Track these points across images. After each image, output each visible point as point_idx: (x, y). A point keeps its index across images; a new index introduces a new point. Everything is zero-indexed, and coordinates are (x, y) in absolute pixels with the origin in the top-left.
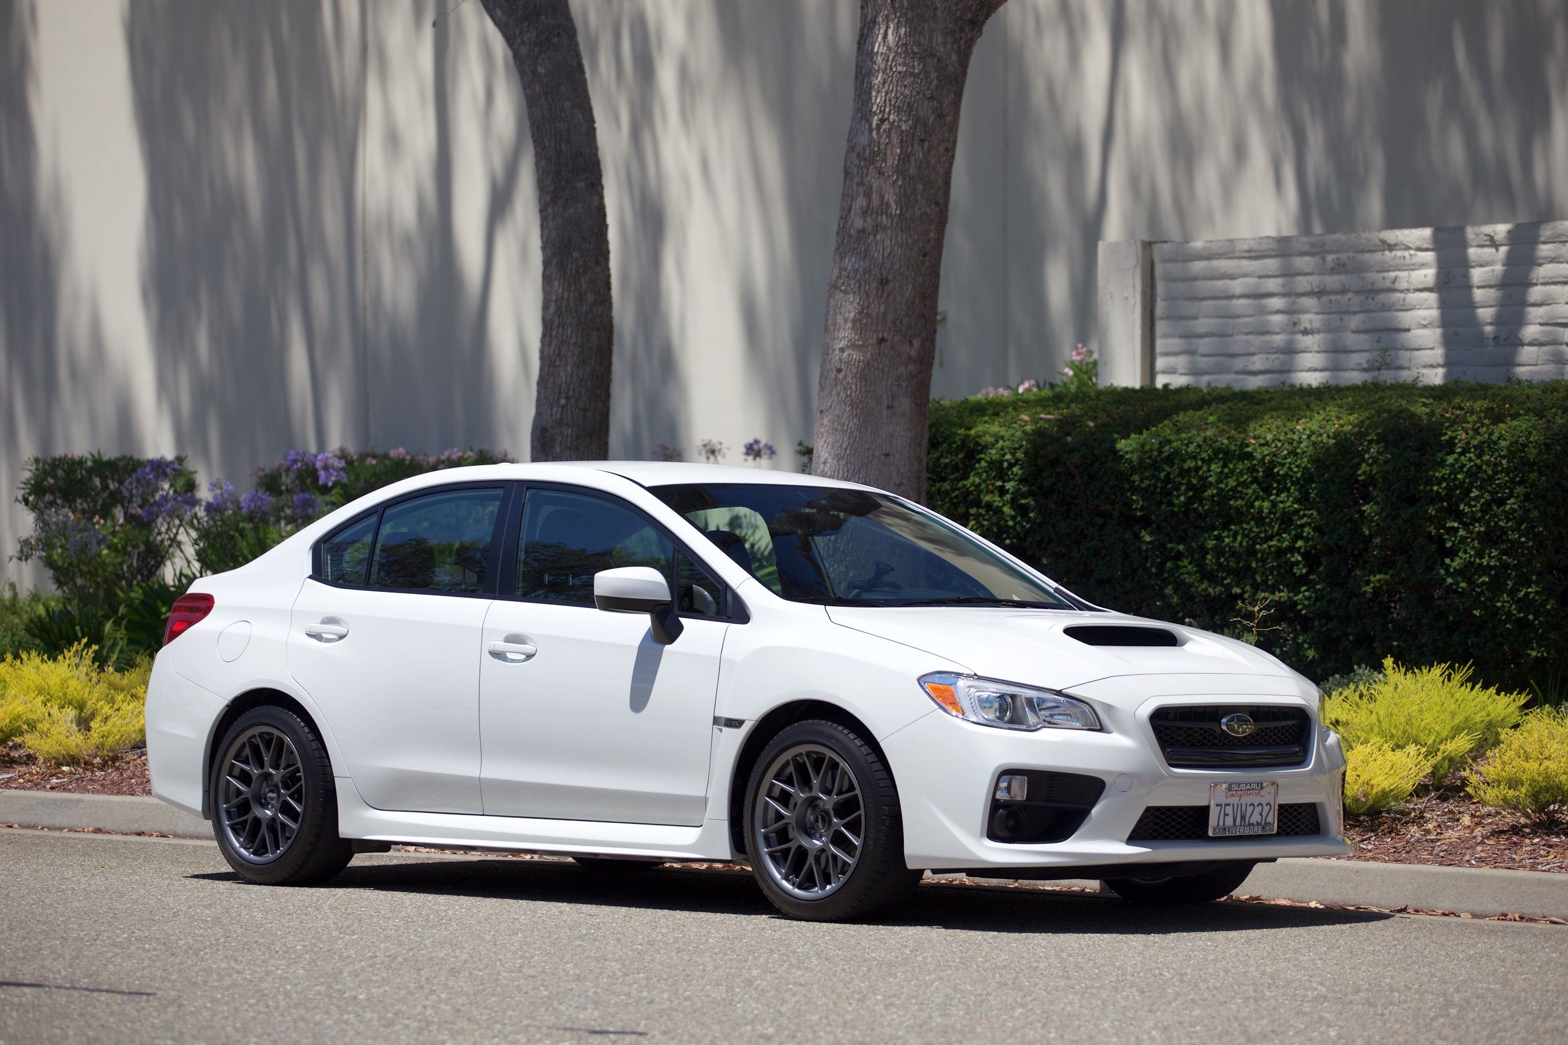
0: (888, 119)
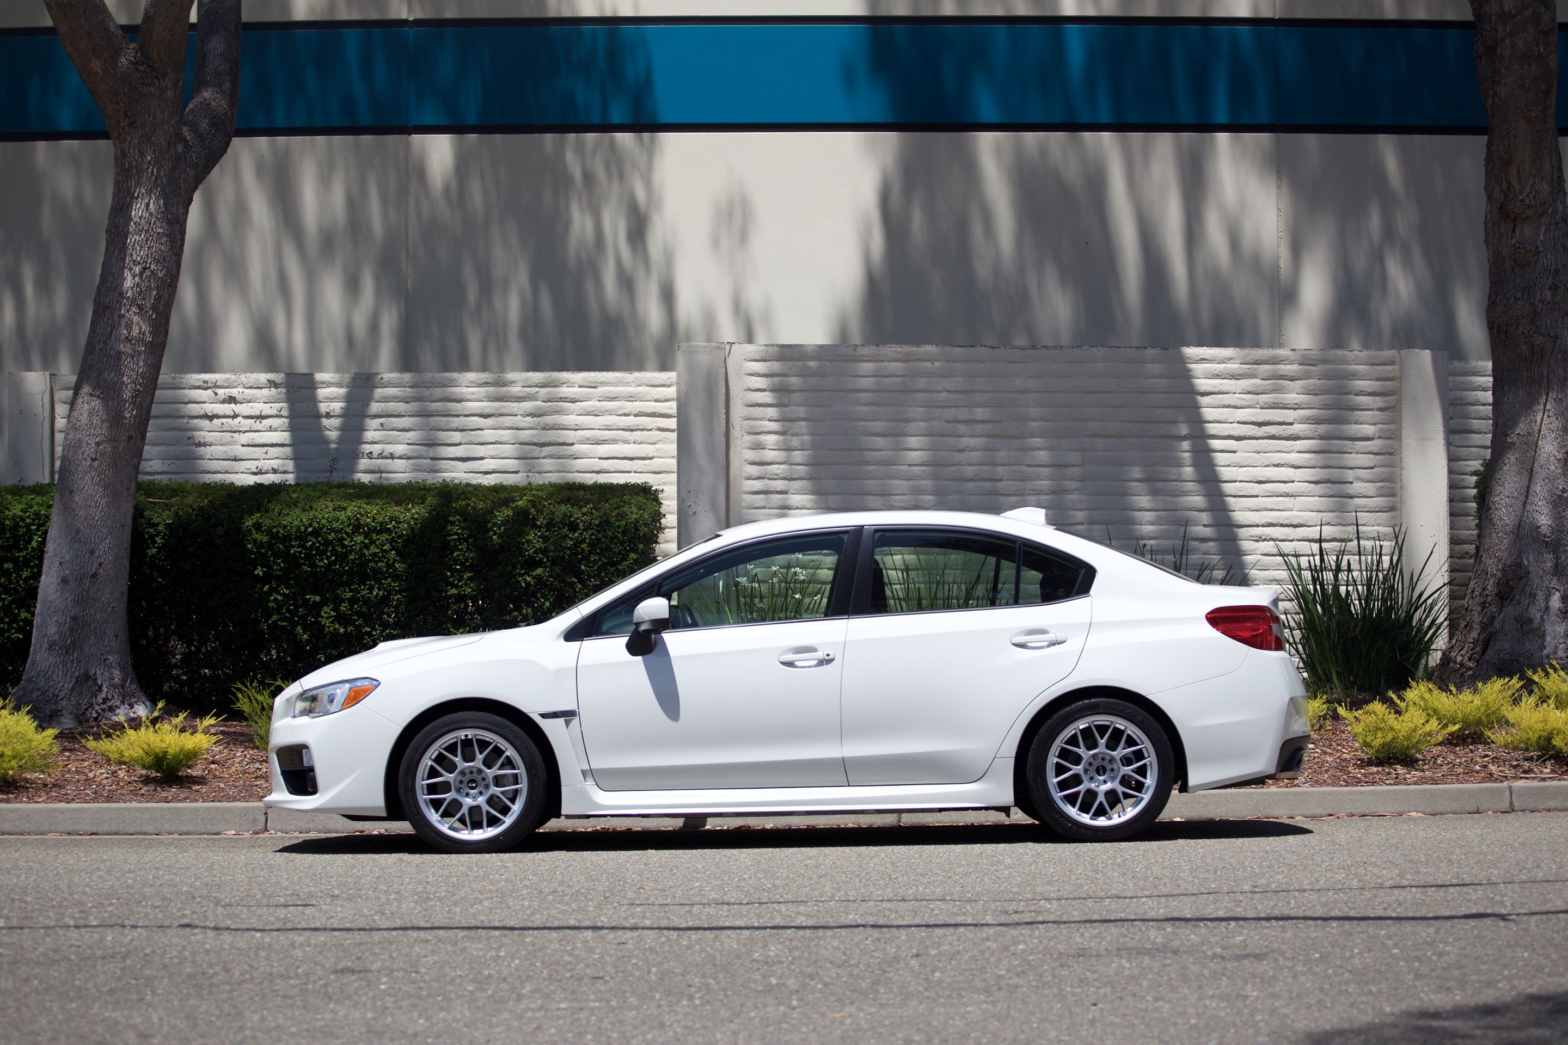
0: (149, 268)
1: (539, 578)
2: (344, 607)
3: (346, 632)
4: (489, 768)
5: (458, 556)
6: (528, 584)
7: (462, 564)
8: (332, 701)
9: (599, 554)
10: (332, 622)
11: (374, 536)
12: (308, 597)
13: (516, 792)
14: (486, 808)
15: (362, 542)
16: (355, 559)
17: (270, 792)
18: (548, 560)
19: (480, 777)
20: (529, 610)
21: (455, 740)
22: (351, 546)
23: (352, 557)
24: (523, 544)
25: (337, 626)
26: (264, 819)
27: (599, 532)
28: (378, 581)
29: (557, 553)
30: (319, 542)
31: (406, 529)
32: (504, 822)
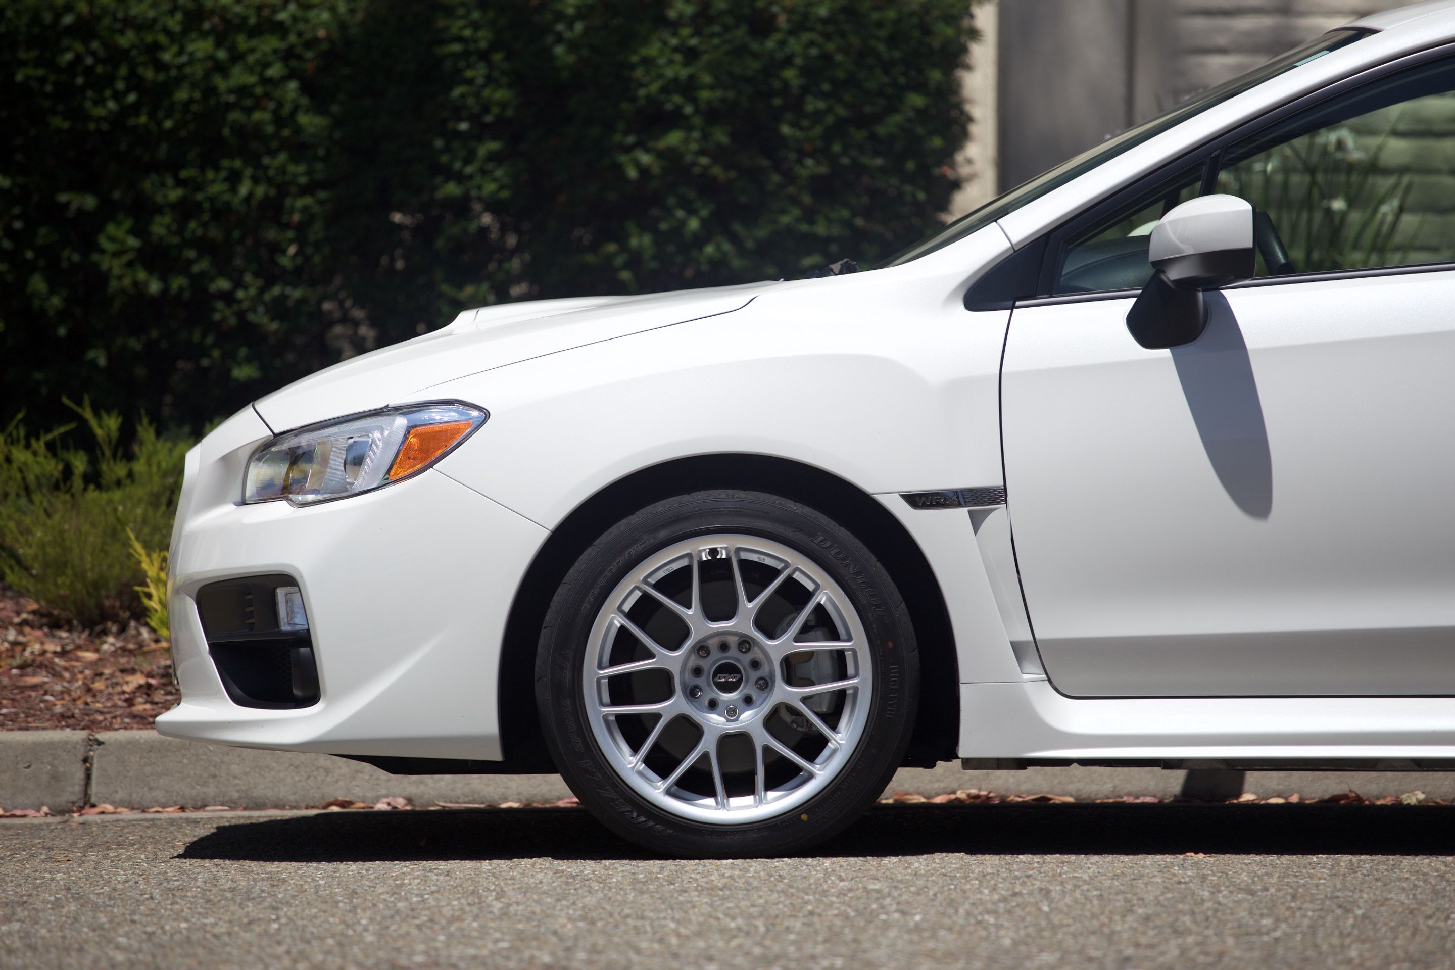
1: (671, 157)
2: (160, 227)
3: (165, 292)
4: (771, 636)
5: (463, 96)
6: (644, 171)
7: (473, 118)
8: (358, 462)
9: (825, 96)
10: (130, 264)
11: (242, 42)
12: (63, 198)
13: (839, 700)
14: (762, 738)
15: (211, 57)
16: (191, 101)
17: (176, 698)
18: (697, 111)
19: (746, 659)
20: (647, 240)
21: (684, 563)
22: (180, 67)
23: (182, 95)
24: (633, 67)
25: (142, 275)
26: (80, 775)
27: (827, 37)
28: (254, 160)
29: (719, 94)
30: (93, 53)
31: (325, 25)
32: (811, 776)
